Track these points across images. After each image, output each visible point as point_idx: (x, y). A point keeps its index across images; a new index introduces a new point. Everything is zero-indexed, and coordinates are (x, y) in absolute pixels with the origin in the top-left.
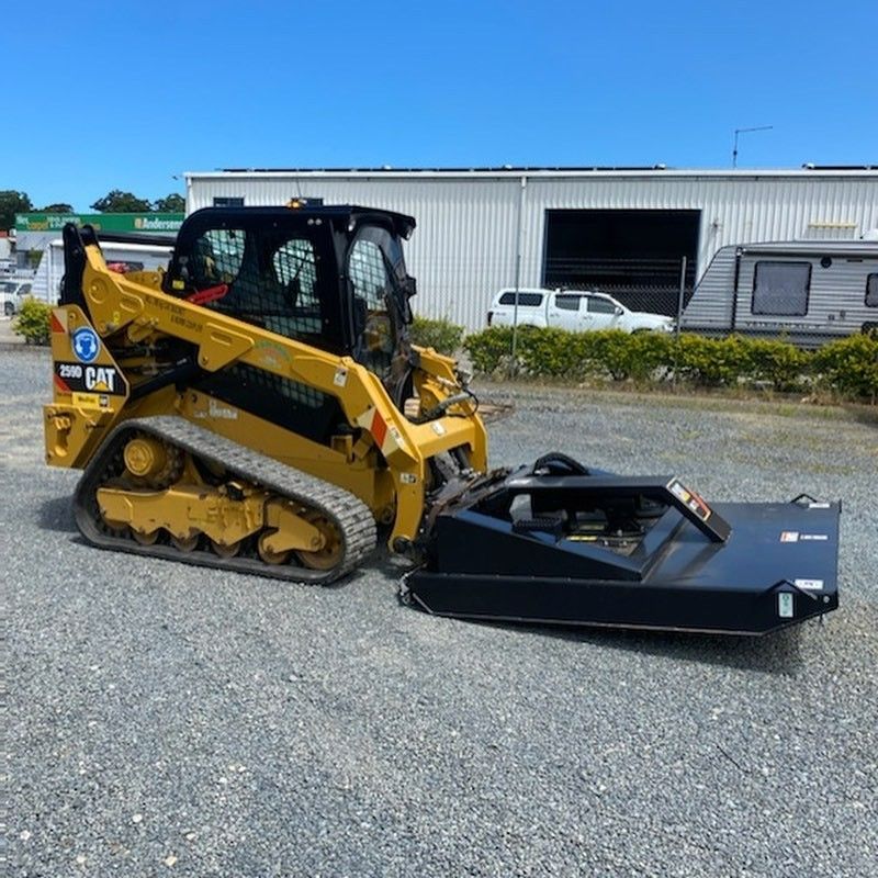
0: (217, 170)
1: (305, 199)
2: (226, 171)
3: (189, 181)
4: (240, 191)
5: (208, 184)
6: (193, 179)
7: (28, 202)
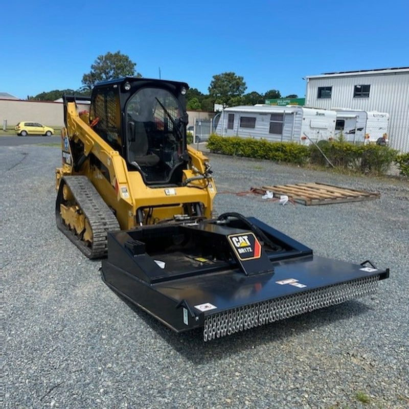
0: (322, 74)
1: (359, 86)
2: (326, 74)
3: (308, 80)
4: (331, 84)
5: (316, 81)
6: (310, 79)
7: (279, 95)
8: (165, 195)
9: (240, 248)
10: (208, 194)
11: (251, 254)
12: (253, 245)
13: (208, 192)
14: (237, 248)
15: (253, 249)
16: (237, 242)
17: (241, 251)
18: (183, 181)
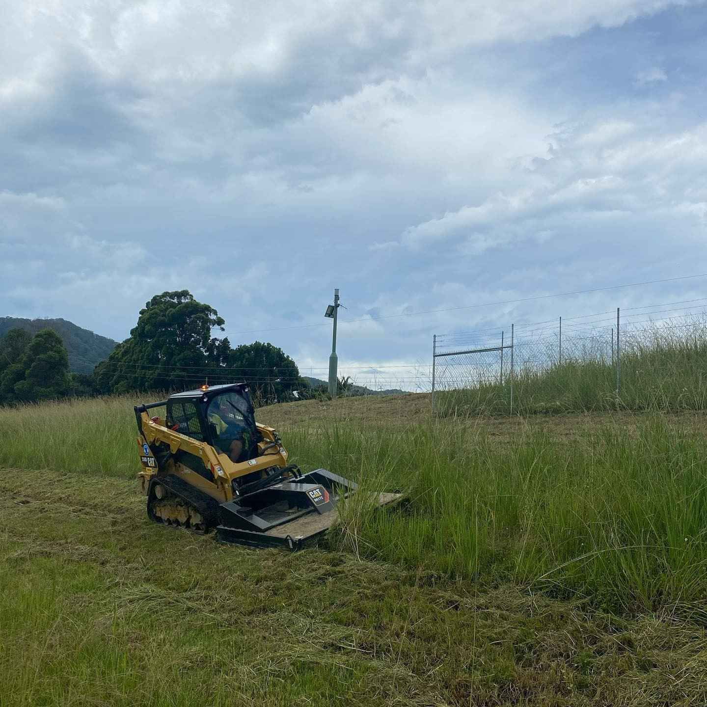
8: (249, 466)
9: (315, 498)
10: (282, 458)
11: (323, 500)
12: (323, 495)
13: (281, 455)
14: (313, 499)
15: (323, 497)
16: (313, 495)
17: (316, 500)
18: (259, 452)
